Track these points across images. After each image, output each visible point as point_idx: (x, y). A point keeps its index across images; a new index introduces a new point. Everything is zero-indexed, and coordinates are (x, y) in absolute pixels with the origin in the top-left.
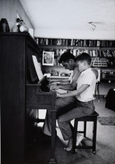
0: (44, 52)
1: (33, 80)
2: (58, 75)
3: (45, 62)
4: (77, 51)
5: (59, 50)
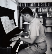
5: (32, 9)
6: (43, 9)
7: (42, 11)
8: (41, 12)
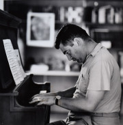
0: (30, 14)
1: (5, 86)
2: (64, 69)
3: (33, 38)
4: (107, 12)
5: (66, 9)
6: (112, 11)
7: (111, 21)
8: (107, 24)
